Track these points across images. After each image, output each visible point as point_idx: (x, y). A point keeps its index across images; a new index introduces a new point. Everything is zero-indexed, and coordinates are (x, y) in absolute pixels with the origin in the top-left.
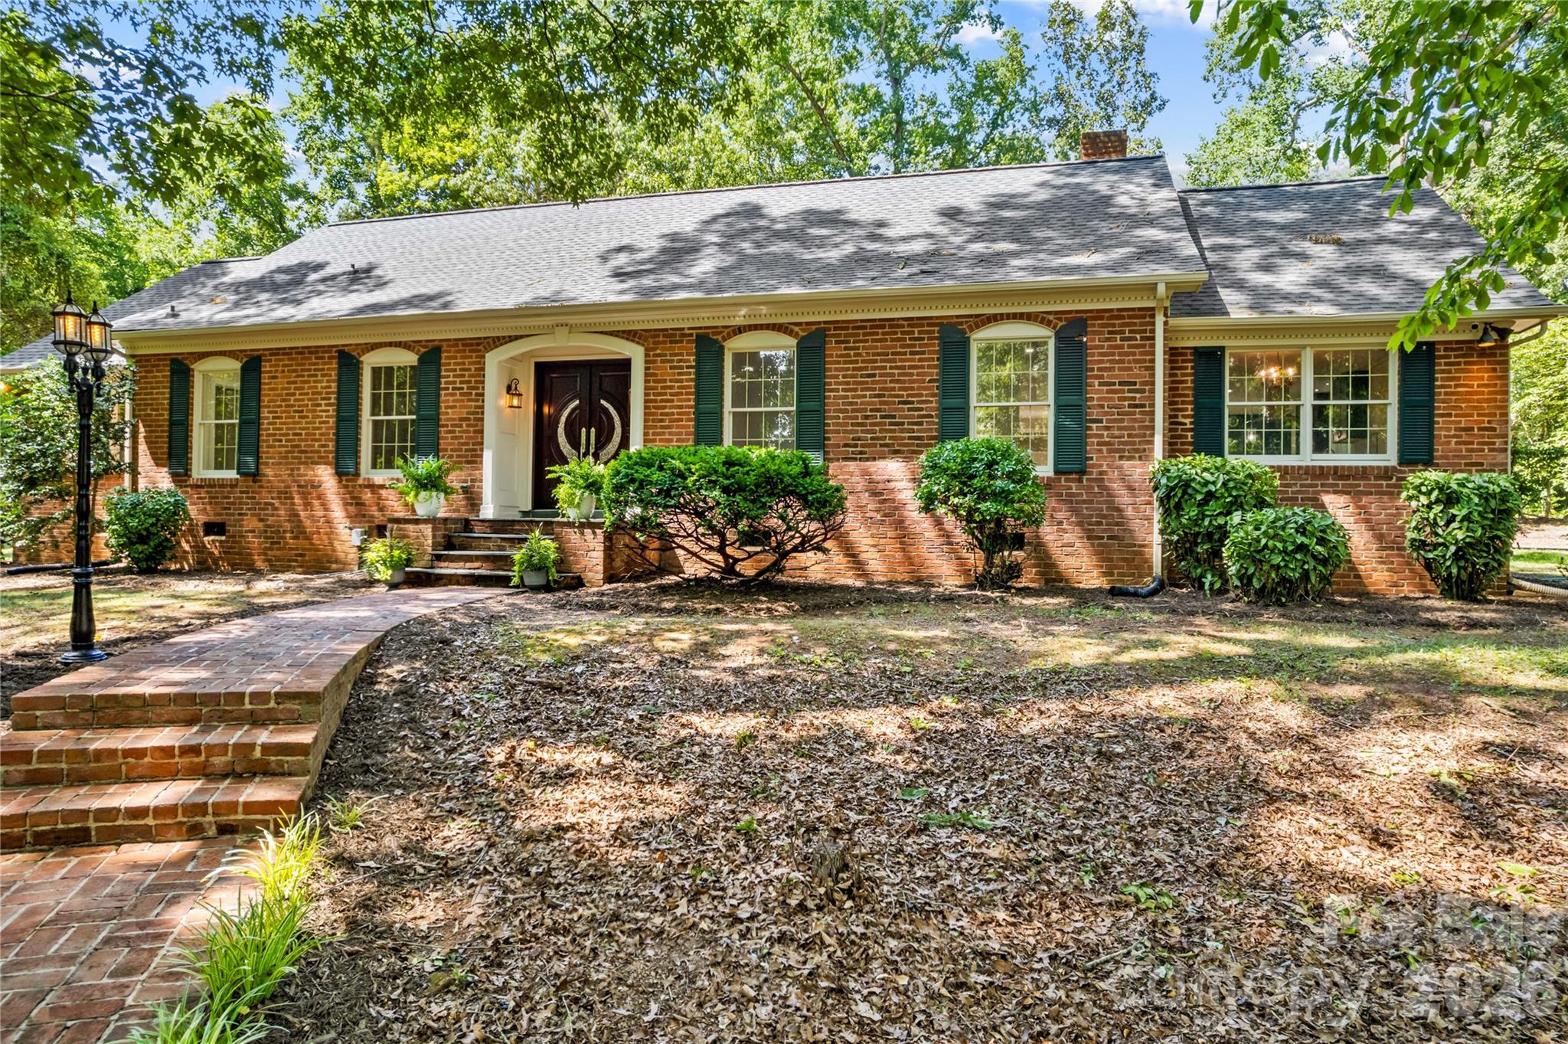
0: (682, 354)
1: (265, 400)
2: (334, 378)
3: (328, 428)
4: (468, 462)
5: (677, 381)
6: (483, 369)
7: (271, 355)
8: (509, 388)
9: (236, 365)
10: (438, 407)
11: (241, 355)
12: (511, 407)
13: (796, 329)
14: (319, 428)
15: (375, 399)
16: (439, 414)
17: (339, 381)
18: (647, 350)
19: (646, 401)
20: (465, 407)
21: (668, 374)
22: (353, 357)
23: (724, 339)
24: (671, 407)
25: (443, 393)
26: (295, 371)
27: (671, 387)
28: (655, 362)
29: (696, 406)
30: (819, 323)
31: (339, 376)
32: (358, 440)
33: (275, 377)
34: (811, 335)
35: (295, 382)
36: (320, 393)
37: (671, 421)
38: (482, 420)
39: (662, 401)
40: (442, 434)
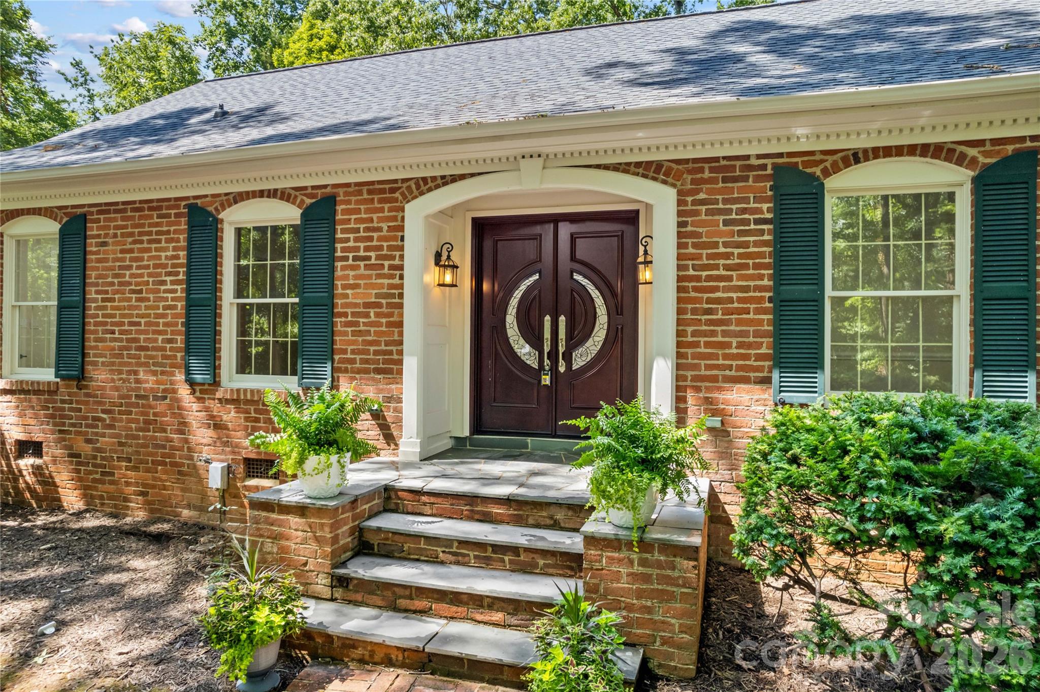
0: (746, 200)
1: (92, 275)
2: (183, 244)
3: (175, 316)
4: (378, 371)
5: (738, 245)
6: (401, 228)
7: (100, 212)
8: (438, 256)
9: (52, 227)
10: (333, 286)
11: (60, 214)
12: (444, 285)
13: (972, 152)
14: (163, 316)
15: (241, 273)
16: (332, 297)
17: (190, 248)
18: (680, 193)
19: (680, 279)
20: (373, 286)
21: (721, 234)
22: (209, 214)
23: (826, 173)
24: (726, 289)
25: (339, 264)
26: (131, 234)
27: (727, 256)
28: (696, 213)
29: (776, 289)
30: (1022, 139)
31: (190, 240)
32: (216, 333)
33: (104, 244)
34: (1006, 161)
35: (131, 251)
36: (165, 266)
37: (727, 312)
38: (400, 306)
39: (709, 278)
40: (339, 328)
